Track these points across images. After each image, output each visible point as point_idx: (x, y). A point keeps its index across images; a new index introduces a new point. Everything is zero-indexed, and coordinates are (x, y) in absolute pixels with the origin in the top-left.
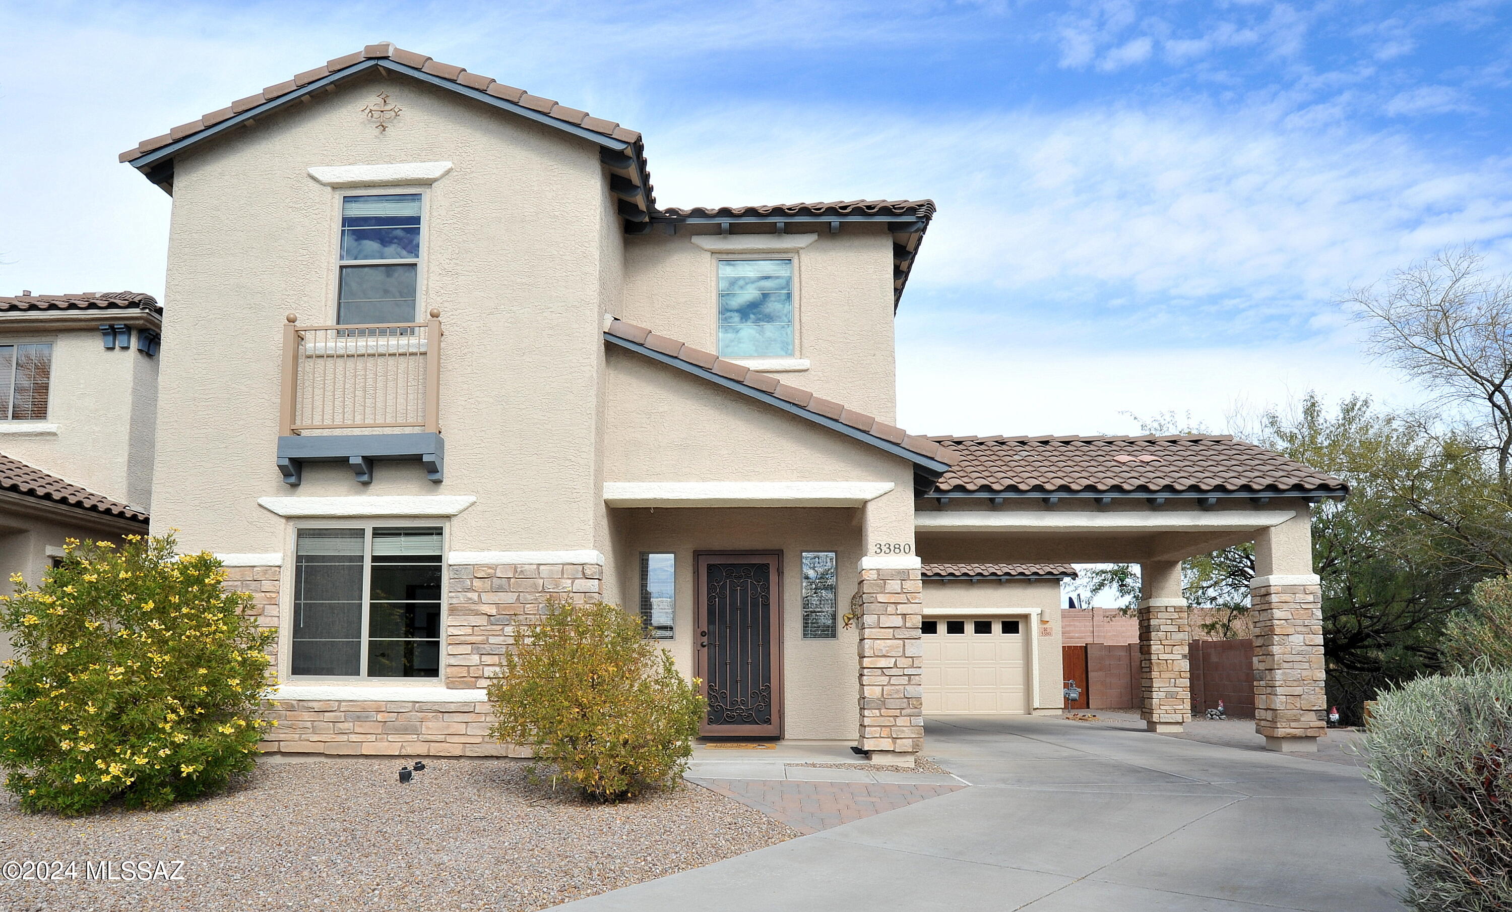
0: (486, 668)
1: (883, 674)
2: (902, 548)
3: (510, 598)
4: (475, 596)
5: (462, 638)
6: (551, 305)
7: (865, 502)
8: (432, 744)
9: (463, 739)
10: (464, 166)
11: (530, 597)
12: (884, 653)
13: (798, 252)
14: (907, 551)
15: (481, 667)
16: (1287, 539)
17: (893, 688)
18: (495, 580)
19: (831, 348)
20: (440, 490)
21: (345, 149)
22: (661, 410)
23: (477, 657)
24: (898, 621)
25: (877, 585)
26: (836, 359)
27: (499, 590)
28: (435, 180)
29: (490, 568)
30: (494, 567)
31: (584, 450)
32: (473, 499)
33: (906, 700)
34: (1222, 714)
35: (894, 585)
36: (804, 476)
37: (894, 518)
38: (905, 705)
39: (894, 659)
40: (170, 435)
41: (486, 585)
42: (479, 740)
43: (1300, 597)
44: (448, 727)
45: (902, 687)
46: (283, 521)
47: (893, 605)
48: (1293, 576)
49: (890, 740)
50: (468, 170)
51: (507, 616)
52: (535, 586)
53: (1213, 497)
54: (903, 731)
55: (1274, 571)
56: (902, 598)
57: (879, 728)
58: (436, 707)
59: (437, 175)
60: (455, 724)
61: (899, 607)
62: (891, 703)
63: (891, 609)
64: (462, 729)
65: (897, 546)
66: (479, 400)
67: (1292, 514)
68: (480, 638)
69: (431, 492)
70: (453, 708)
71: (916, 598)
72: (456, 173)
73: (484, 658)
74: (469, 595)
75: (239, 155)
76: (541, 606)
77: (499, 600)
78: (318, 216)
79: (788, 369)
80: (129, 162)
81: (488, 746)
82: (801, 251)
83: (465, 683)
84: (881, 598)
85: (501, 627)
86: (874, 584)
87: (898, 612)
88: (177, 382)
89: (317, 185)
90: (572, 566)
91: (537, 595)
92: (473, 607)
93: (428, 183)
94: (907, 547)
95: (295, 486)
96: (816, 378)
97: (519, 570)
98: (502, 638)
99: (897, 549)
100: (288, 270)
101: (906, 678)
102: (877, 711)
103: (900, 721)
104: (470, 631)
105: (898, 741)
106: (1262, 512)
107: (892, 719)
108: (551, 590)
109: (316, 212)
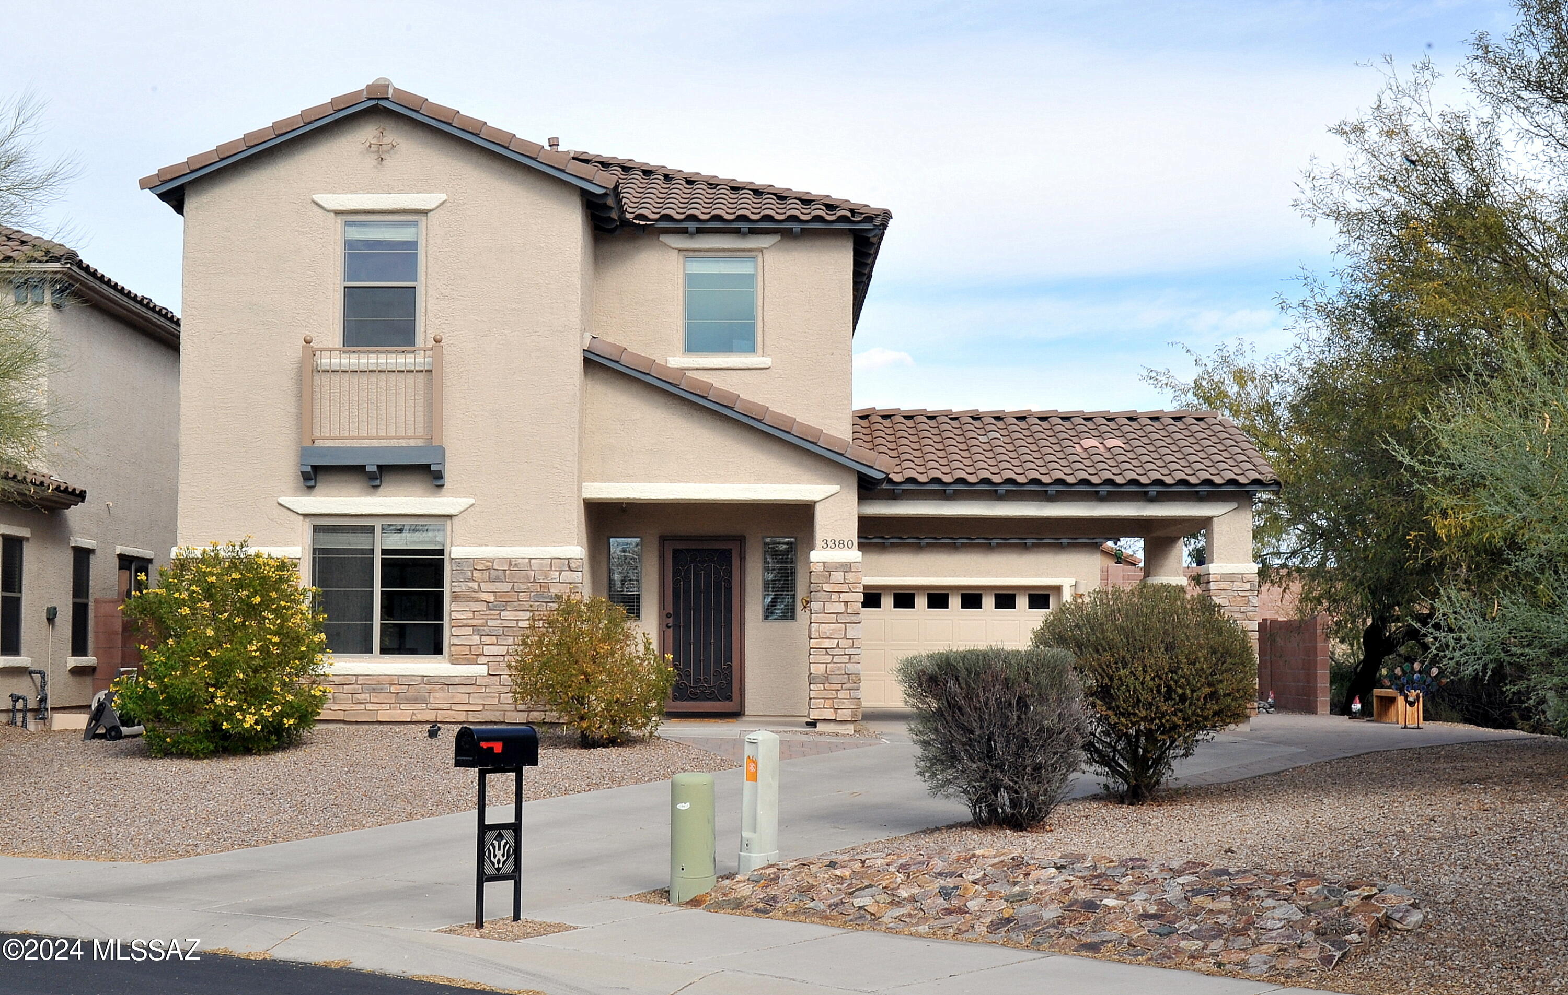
0: (485, 647)
1: (827, 653)
2: (846, 544)
3: (506, 587)
4: (475, 585)
5: (465, 621)
6: (538, 330)
7: (815, 502)
8: (439, 711)
9: (466, 708)
10: (457, 198)
11: (523, 587)
12: (828, 635)
13: (762, 251)
14: (850, 546)
15: (481, 646)
16: (1229, 529)
17: (835, 665)
18: (492, 571)
19: (792, 347)
20: (442, 493)
21: (345, 177)
22: (634, 418)
23: (478, 638)
24: (841, 608)
25: (823, 576)
26: (796, 357)
27: (497, 580)
28: (431, 211)
29: (488, 561)
30: (492, 561)
31: (568, 459)
32: (472, 501)
33: (846, 676)
35: (838, 576)
36: (760, 479)
37: (839, 517)
38: (845, 681)
39: (837, 641)
40: (193, 440)
41: (484, 576)
42: (481, 708)
43: (1237, 585)
44: (453, 697)
45: (843, 665)
46: (301, 518)
47: (837, 594)
48: (1232, 565)
49: (832, 710)
50: (461, 202)
51: (504, 603)
52: (528, 577)
53: (1154, 490)
54: (843, 703)
55: (1215, 560)
56: (845, 588)
57: (823, 700)
58: (442, 680)
59: (431, 206)
60: (459, 693)
61: (842, 595)
62: (833, 679)
63: (834, 597)
64: (465, 698)
65: (841, 542)
67: (1235, 505)
68: (480, 621)
69: (434, 495)
70: (457, 681)
71: (856, 587)
72: (449, 204)
73: (483, 638)
74: (470, 584)
75: (245, 179)
76: (532, 594)
77: (496, 590)
78: (323, 240)
79: (750, 367)
80: (150, 189)
81: (488, 713)
82: (764, 251)
83: (468, 659)
84: (826, 587)
85: (498, 612)
86: (821, 575)
87: (841, 600)
88: (198, 392)
89: (320, 211)
90: (559, 560)
91: (529, 584)
92: (474, 595)
93: (423, 213)
94: (850, 542)
95: (311, 488)
96: (777, 376)
97: (513, 563)
98: (499, 621)
99: (841, 544)
100: (296, 290)
101: (848, 657)
102: (822, 685)
103: (841, 694)
104: (471, 615)
105: (839, 711)
106: (1205, 503)
107: (834, 692)
108: (541, 581)
109: (321, 236)
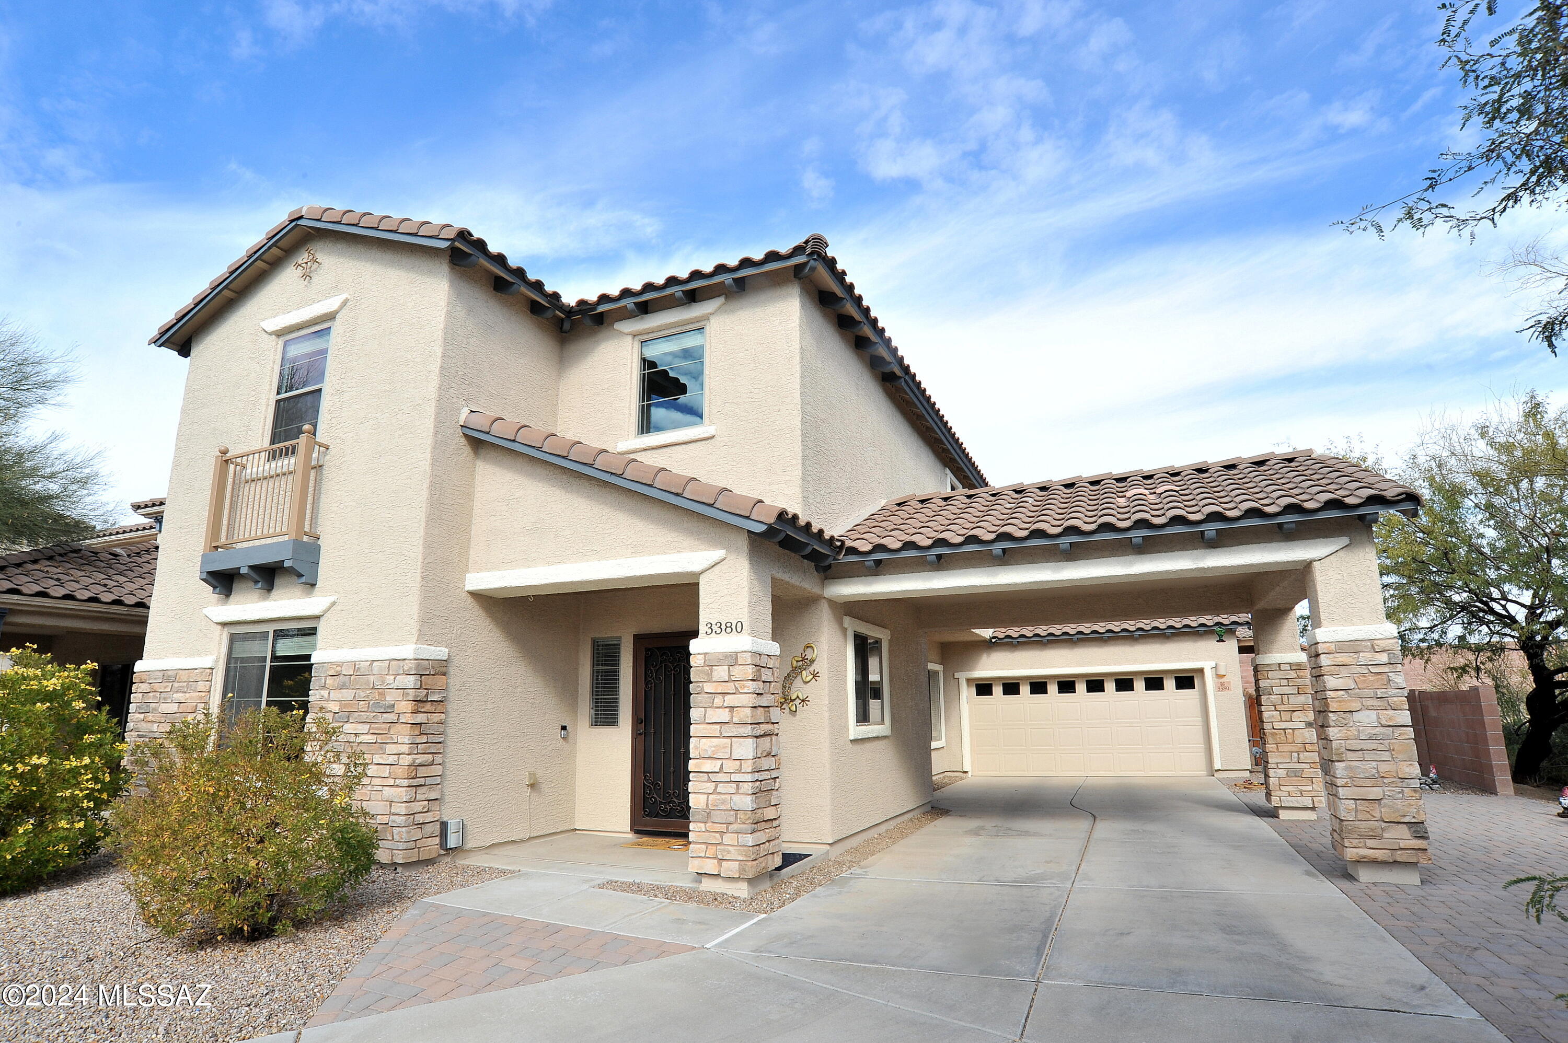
1: (709, 780)
2: (734, 627)
3: (350, 695)
4: (326, 694)
7: (698, 575)
10: (356, 295)
11: (364, 693)
12: (709, 754)
13: (709, 319)
14: (739, 630)
16: (1339, 577)
17: (718, 797)
18: (342, 677)
19: (737, 410)
20: (316, 593)
22: (517, 495)
24: (724, 716)
25: (705, 672)
26: (742, 421)
27: (343, 686)
28: (336, 312)
29: (338, 666)
30: (340, 664)
32: (331, 599)
33: (733, 813)
34: (1434, 782)
35: (721, 672)
36: (638, 550)
37: (726, 591)
38: (732, 819)
39: (720, 762)
41: (333, 682)
43: (1366, 657)
45: (728, 797)
47: (720, 696)
49: (716, 861)
52: (368, 682)
53: (1211, 529)
54: (729, 852)
55: (1324, 622)
56: (730, 687)
57: (704, 846)
59: (334, 307)
61: (727, 697)
62: (717, 816)
63: (718, 700)
65: (729, 625)
66: (346, 504)
67: (1344, 541)
69: (312, 594)
71: (744, 687)
72: (347, 301)
74: (323, 692)
76: (371, 702)
77: (342, 697)
79: (694, 438)
82: (711, 317)
84: (708, 688)
85: (342, 724)
86: (702, 672)
87: (725, 705)
89: (265, 335)
90: (397, 662)
91: (368, 692)
92: (325, 704)
93: (331, 317)
94: (739, 624)
95: (227, 596)
96: (722, 444)
97: (359, 666)
98: (342, 735)
99: (727, 628)
101: (734, 785)
102: (703, 825)
103: (727, 839)
105: (724, 863)
106: (1296, 542)
107: (718, 835)
108: (379, 687)
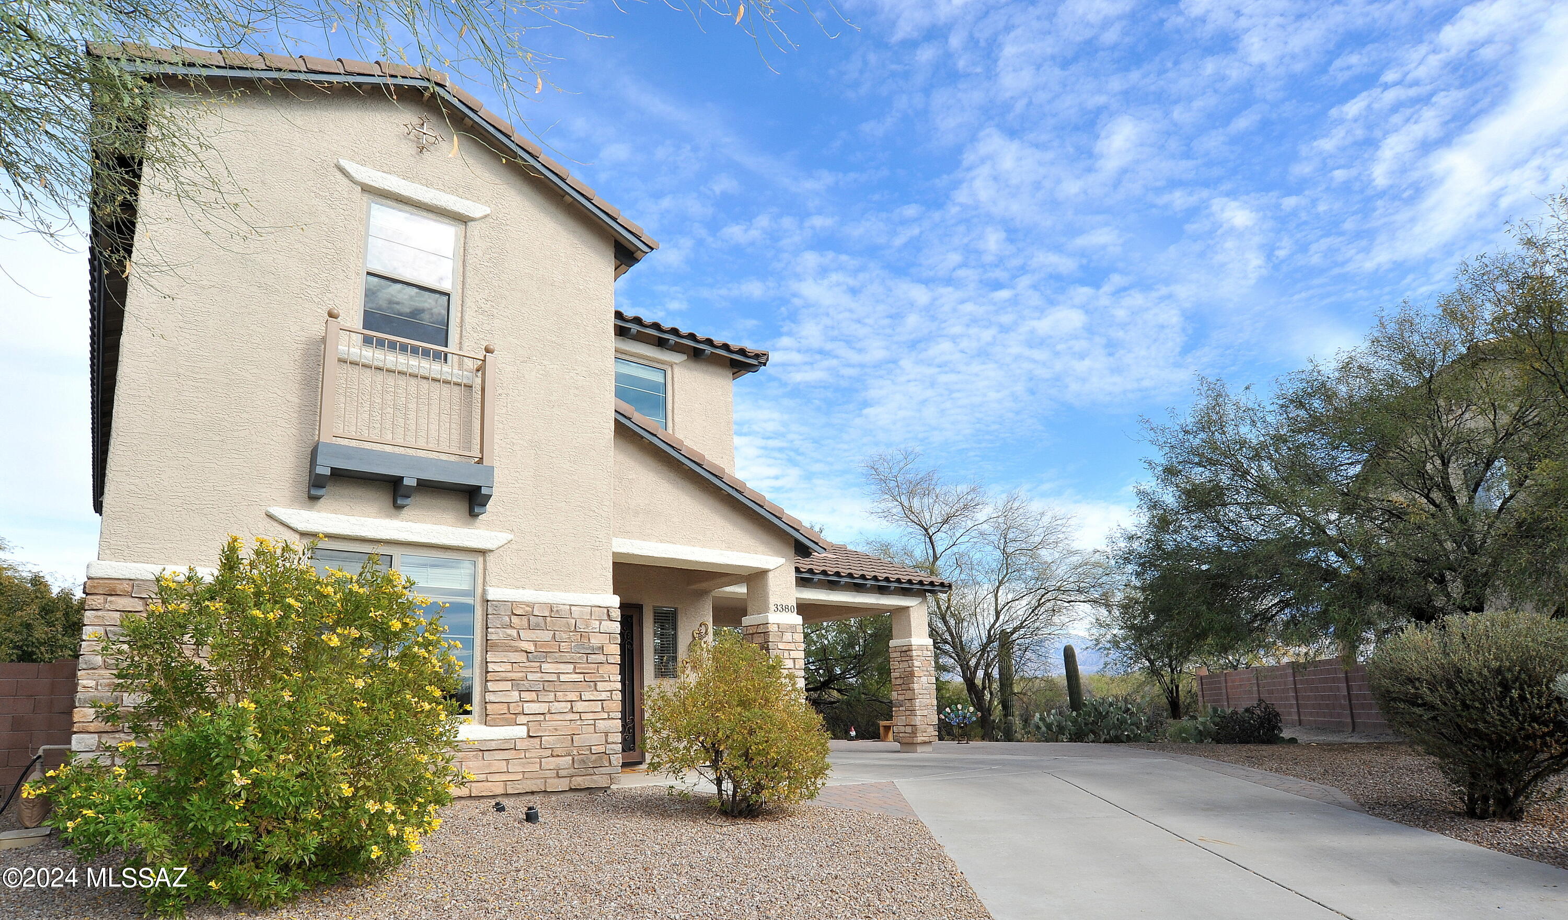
0: (526, 705)
3: (547, 636)
4: (514, 633)
5: (503, 675)
8: (474, 784)
9: (504, 777)
11: (565, 636)
15: (520, 704)
18: (532, 618)
20: (478, 524)
23: (517, 693)
24: (790, 664)
27: (537, 627)
28: (473, 220)
29: (528, 606)
30: (532, 605)
32: (510, 537)
41: (523, 623)
42: (520, 777)
44: (490, 765)
46: (297, 537)
51: (545, 654)
52: (568, 626)
56: (792, 646)
58: (477, 746)
60: (496, 762)
64: (503, 766)
68: (520, 675)
69: (469, 525)
70: (493, 745)
72: (492, 218)
73: (523, 695)
74: (509, 631)
77: (537, 637)
81: (529, 782)
83: (506, 719)
85: (538, 664)
87: (791, 657)
90: (599, 609)
91: (571, 634)
92: (513, 643)
93: (463, 220)
95: (315, 499)
97: (555, 609)
98: (539, 675)
104: (509, 667)
108: (582, 630)
